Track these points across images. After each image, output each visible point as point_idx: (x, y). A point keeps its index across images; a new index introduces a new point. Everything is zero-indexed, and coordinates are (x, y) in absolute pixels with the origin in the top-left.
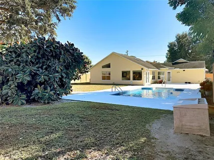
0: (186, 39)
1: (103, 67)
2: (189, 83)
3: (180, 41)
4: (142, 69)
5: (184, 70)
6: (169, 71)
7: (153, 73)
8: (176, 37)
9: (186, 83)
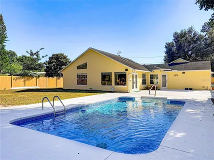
0: (185, 38)
1: (79, 68)
2: (191, 89)
3: (178, 41)
4: (127, 70)
5: (184, 73)
6: (165, 73)
7: (144, 76)
8: (174, 36)
9: (187, 89)
